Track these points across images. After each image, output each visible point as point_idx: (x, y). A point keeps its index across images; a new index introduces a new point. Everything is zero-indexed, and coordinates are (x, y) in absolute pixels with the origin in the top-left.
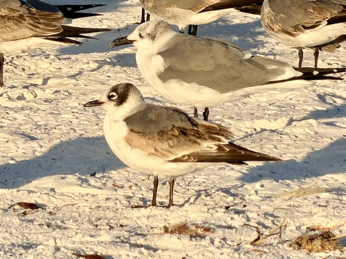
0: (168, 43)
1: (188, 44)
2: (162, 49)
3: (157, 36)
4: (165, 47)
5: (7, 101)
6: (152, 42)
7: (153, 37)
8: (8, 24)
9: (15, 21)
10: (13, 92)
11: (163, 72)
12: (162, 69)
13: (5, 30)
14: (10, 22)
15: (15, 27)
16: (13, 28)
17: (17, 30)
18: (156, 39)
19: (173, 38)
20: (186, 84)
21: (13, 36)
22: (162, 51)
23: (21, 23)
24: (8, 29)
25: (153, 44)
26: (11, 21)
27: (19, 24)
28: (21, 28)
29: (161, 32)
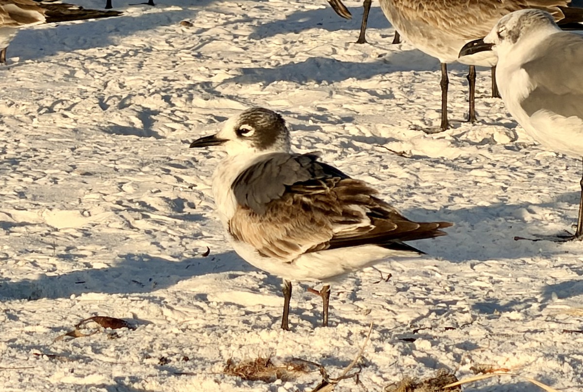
0: (539, 48)
1: (568, 51)
2: (528, 58)
3: (521, 34)
4: (533, 53)
5: (449, 146)
6: (513, 45)
7: (515, 37)
8: (471, 10)
9: (483, 6)
10: (477, 132)
11: (527, 99)
12: (526, 92)
13: (466, 22)
14: (474, 8)
15: (483, 16)
16: (480, 18)
17: (486, 21)
18: (519, 39)
19: (547, 40)
20: (561, 119)
21: (480, 32)
22: (529, 60)
23: (494, 8)
24: (471, 20)
25: (514, 48)
26: (475, 6)
27: (490, 10)
28: (492, 17)
29: (528, 29)
